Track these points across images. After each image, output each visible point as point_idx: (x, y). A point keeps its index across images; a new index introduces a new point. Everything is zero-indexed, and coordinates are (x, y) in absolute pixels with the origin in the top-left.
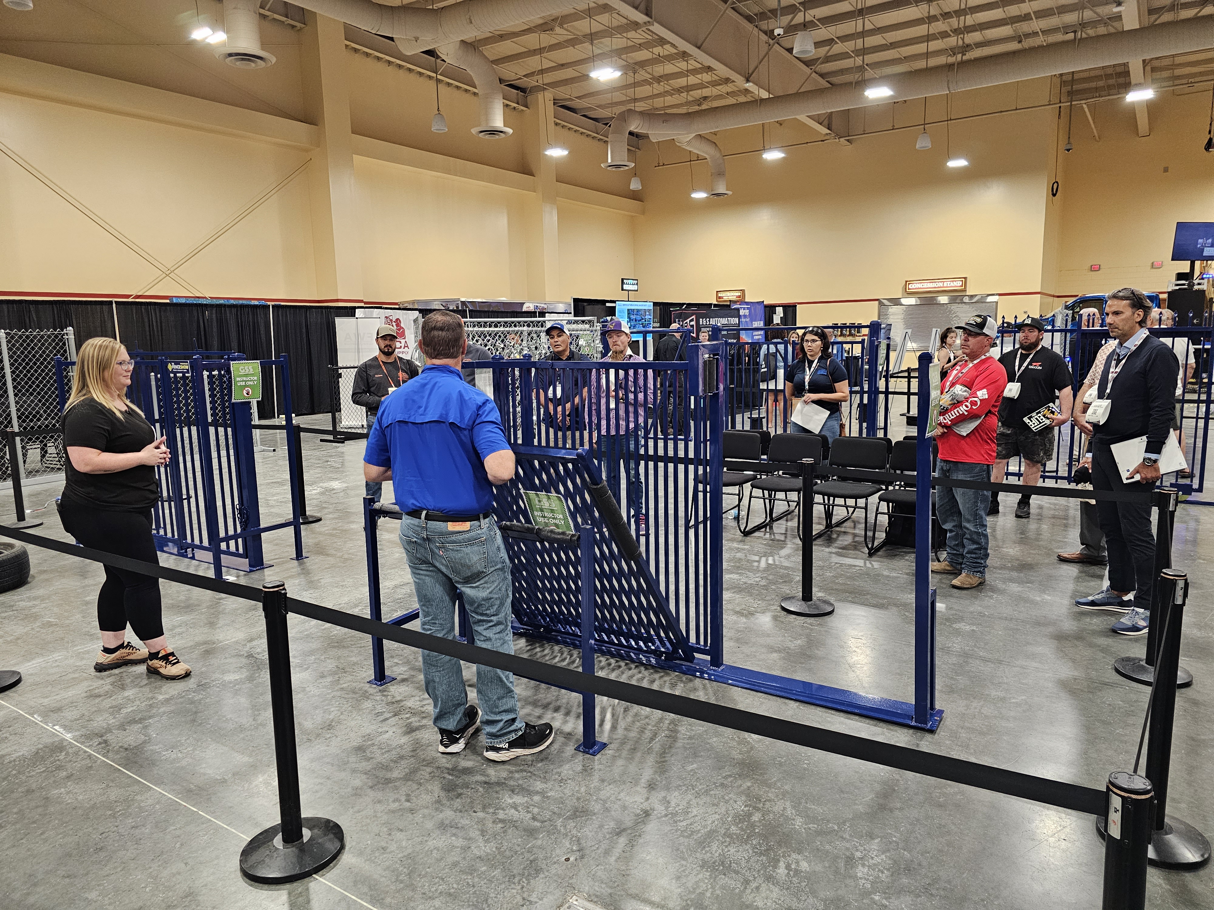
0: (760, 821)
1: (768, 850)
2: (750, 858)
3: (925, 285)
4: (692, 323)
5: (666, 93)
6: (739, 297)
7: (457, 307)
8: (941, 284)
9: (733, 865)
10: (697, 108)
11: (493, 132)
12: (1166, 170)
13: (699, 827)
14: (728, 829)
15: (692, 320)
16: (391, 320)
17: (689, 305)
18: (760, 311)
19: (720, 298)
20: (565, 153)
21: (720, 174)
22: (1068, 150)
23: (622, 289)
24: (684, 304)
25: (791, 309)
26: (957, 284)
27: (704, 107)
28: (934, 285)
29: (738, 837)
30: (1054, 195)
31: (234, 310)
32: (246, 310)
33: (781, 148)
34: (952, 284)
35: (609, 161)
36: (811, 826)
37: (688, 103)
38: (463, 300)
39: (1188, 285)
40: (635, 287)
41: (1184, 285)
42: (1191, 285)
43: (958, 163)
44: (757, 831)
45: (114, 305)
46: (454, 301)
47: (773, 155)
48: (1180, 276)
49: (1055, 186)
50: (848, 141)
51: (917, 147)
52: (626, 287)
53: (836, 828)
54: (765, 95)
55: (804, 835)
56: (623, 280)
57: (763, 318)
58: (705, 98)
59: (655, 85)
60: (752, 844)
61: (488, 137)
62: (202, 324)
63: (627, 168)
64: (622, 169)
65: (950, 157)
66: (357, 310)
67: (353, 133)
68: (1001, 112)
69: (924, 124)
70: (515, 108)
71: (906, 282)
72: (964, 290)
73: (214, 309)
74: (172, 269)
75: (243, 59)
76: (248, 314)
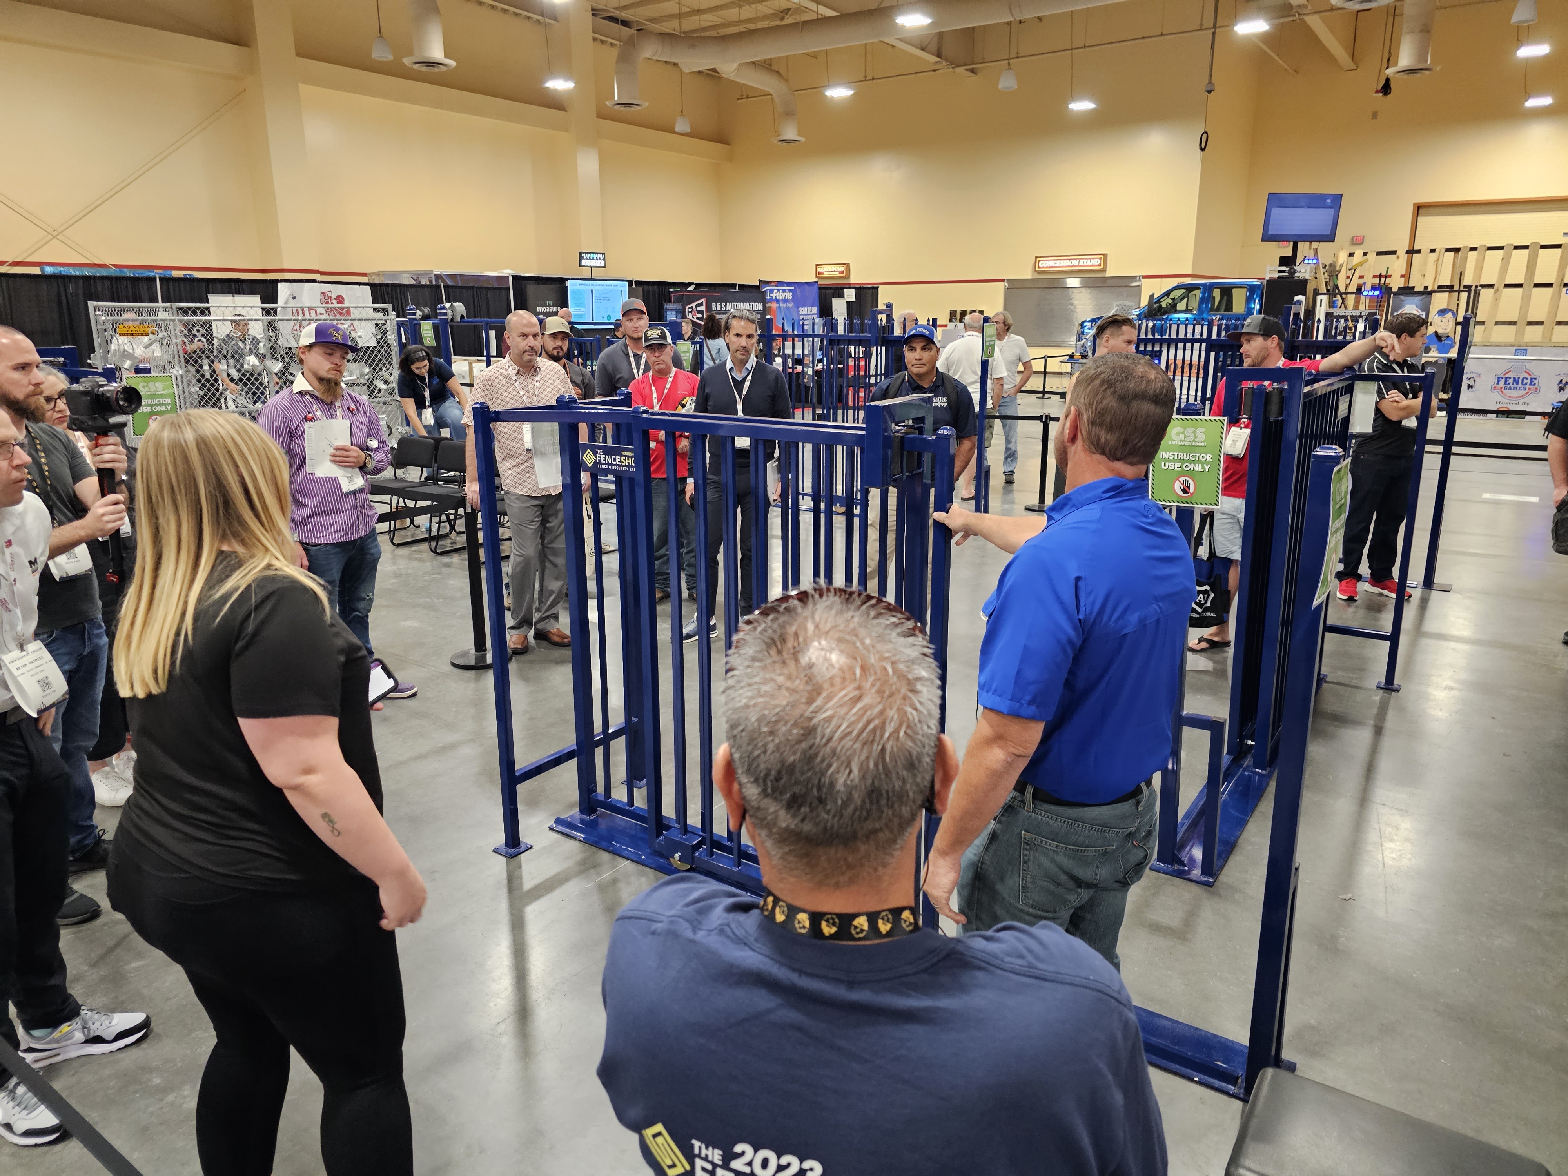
3: (1058, 263)
4: (699, 308)
6: (842, 272)
7: (431, 281)
8: (1076, 262)
10: (778, 23)
11: (431, 64)
12: (1375, 115)
16: (330, 298)
17: (699, 286)
18: (814, 293)
19: (820, 273)
20: (571, 85)
21: (789, 114)
22: (1209, 92)
23: (581, 266)
24: (690, 284)
25: (870, 291)
26: (1096, 262)
28: (1069, 263)
30: (1203, 150)
31: (107, 283)
32: (124, 283)
33: (848, 84)
34: (1089, 263)
35: (616, 98)
37: (766, 17)
39: (1289, 272)
40: (602, 263)
41: (1284, 271)
42: (1292, 272)
43: (1081, 106)
46: (425, 274)
47: (839, 93)
48: (1284, 261)
49: (1205, 136)
50: (973, 71)
51: (1000, 86)
52: (584, 262)
56: (580, 253)
57: (817, 302)
58: (787, 10)
61: (424, 69)
62: (64, 301)
63: (639, 108)
64: (632, 109)
65: (1073, 98)
66: (280, 284)
67: (298, 55)
68: (1144, 38)
69: (1009, 59)
70: (538, 21)
71: (1037, 257)
72: (1104, 270)
73: (81, 282)
74: (61, 229)
76: (127, 288)
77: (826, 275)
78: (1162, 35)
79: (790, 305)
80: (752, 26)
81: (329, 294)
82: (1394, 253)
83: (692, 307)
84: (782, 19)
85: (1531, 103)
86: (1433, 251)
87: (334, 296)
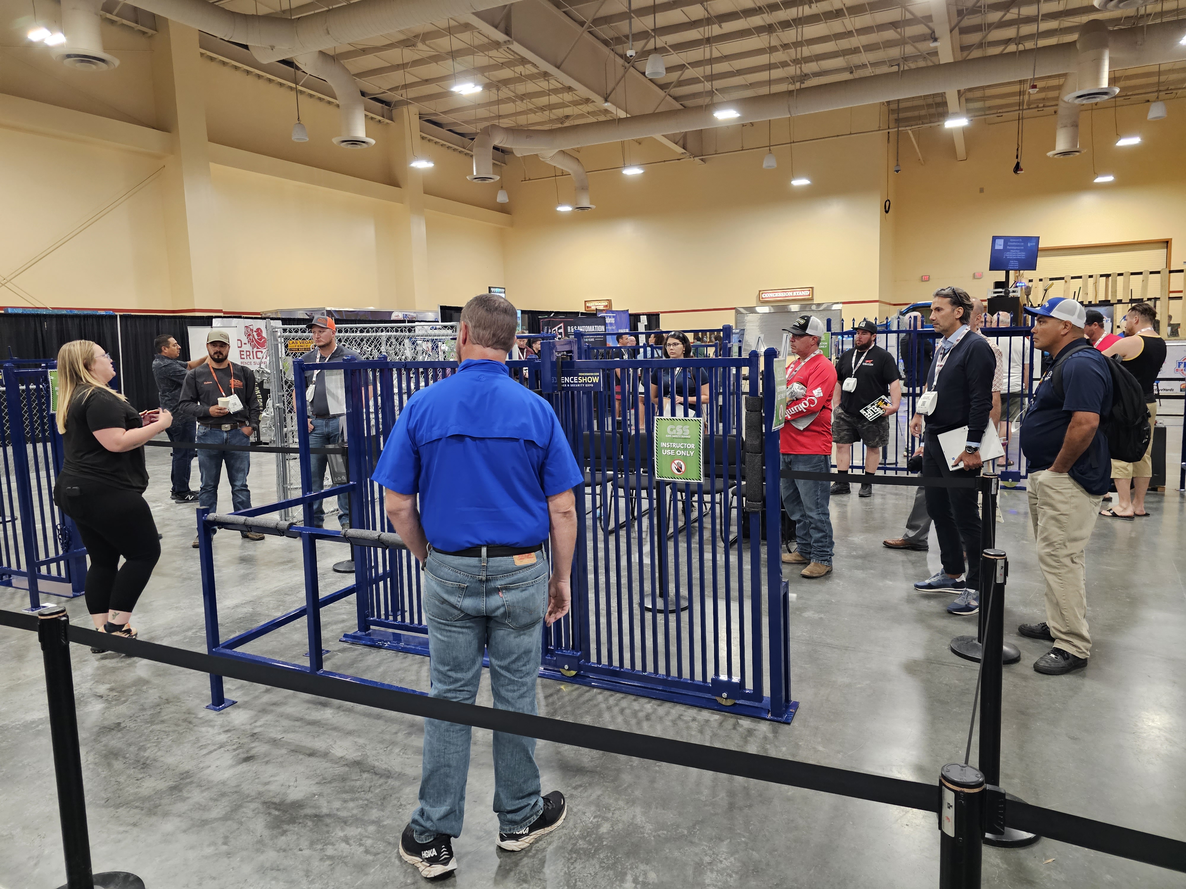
0: (608, 833)
1: (615, 863)
2: (596, 874)
3: (777, 295)
4: (560, 331)
5: (529, 111)
6: (606, 306)
8: (790, 294)
9: (579, 883)
10: (560, 126)
11: (355, 142)
12: (982, 190)
13: (544, 845)
14: (575, 844)
15: (560, 328)
16: (252, 330)
17: (557, 313)
18: (625, 319)
19: (588, 307)
20: (431, 165)
21: (584, 188)
22: (897, 171)
24: (552, 312)
25: (654, 317)
26: (806, 293)
27: (567, 124)
28: (784, 294)
29: (585, 852)
30: (887, 212)
31: (77, 321)
32: (91, 321)
33: (641, 165)
34: (800, 294)
35: (475, 174)
36: (660, 832)
37: (551, 121)
38: (329, 309)
39: (1005, 292)
41: (1001, 292)
42: (1007, 293)
43: (801, 182)
44: (605, 843)
47: (633, 172)
48: (998, 285)
49: (888, 203)
50: (702, 160)
51: (765, 165)
53: (686, 832)
54: (622, 114)
55: (653, 843)
56: (490, 288)
57: (628, 324)
58: (567, 117)
59: (519, 103)
60: (599, 858)
61: (350, 147)
62: (40, 335)
63: (492, 181)
64: (487, 182)
65: (794, 176)
66: (214, 320)
67: (209, 140)
68: (838, 136)
69: (770, 146)
70: (380, 121)
71: (760, 291)
72: (812, 299)
73: (54, 320)
74: (8, 279)
75: (82, 61)
76: (93, 325)
77: (592, 307)
78: (851, 134)
79: (614, 327)
81: (251, 327)
82: (1062, 278)
83: (555, 330)
85: (1099, 180)
86: (1091, 276)
87: (255, 329)
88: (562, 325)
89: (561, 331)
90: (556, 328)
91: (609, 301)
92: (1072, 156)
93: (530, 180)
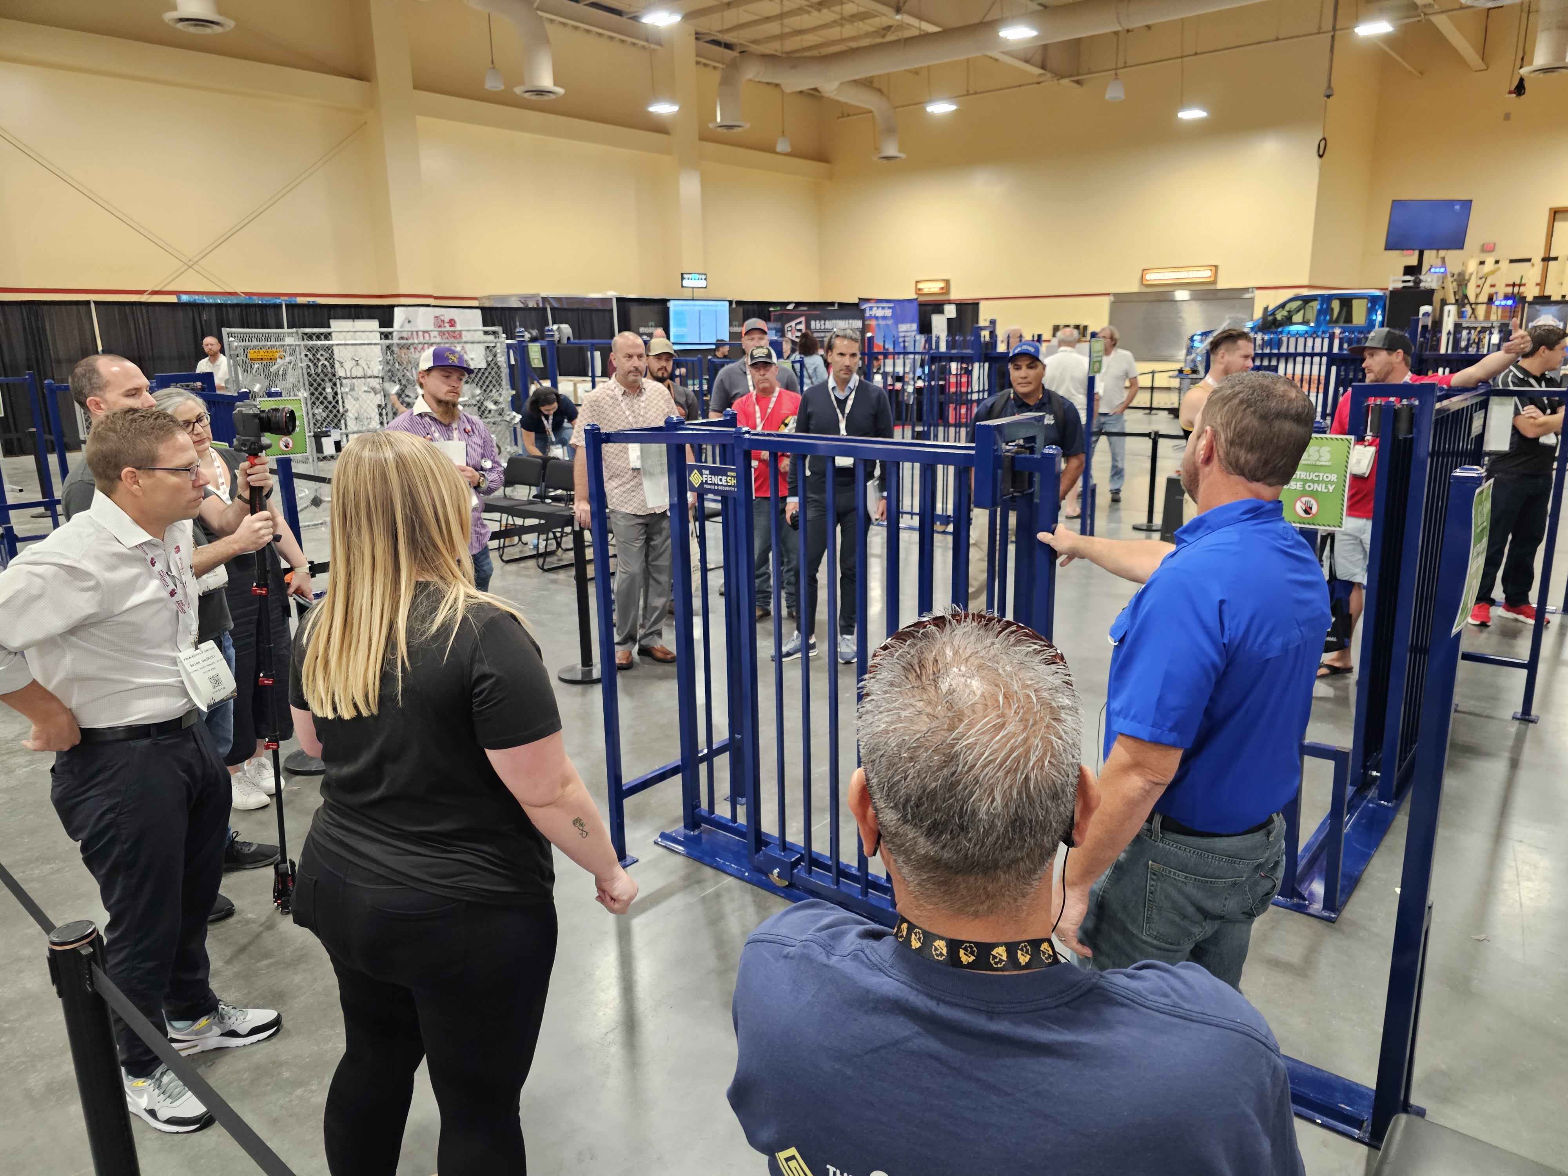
3: (1167, 276)
4: (799, 327)
5: (834, 23)
6: (942, 288)
7: (538, 304)
8: (1185, 275)
10: (879, 40)
11: (540, 92)
12: (1507, 117)
15: (800, 323)
16: (443, 321)
17: (798, 304)
18: (914, 310)
19: (920, 290)
20: (675, 109)
21: (890, 131)
22: (1328, 96)
23: (682, 286)
24: (790, 303)
25: (971, 307)
26: (1205, 274)
27: (890, 37)
28: (1177, 275)
30: (1321, 156)
31: (238, 310)
32: (253, 310)
33: (951, 98)
34: (1198, 274)
35: (719, 119)
37: (867, 35)
38: (543, 295)
39: (1414, 282)
40: (704, 283)
41: (1409, 281)
42: (1417, 282)
43: (1192, 114)
45: (93, 306)
46: (532, 297)
47: (940, 108)
48: (1409, 270)
49: (1323, 143)
50: (1078, 82)
51: (1107, 97)
52: (686, 283)
54: (932, 29)
56: (682, 274)
57: (917, 318)
58: (889, 28)
59: (815, 13)
61: (535, 98)
62: (199, 327)
63: (740, 129)
64: (734, 130)
65: (1183, 106)
66: (396, 309)
67: (415, 88)
68: (1260, 43)
69: (1116, 69)
70: (643, 47)
71: (1144, 270)
72: (1214, 282)
73: (213, 310)
74: (195, 259)
75: (196, 25)
76: (256, 314)
77: (926, 291)
78: (1278, 39)
79: (890, 322)
80: (853, 45)
81: (442, 318)
82: (1529, 260)
83: (791, 326)
84: (884, 36)
87: (447, 320)
88: (803, 319)
89: (802, 327)
90: (793, 323)
91: (947, 282)
92: (1556, 74)
93: (848, 115)
